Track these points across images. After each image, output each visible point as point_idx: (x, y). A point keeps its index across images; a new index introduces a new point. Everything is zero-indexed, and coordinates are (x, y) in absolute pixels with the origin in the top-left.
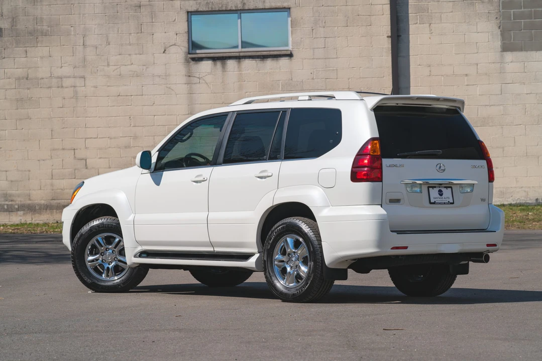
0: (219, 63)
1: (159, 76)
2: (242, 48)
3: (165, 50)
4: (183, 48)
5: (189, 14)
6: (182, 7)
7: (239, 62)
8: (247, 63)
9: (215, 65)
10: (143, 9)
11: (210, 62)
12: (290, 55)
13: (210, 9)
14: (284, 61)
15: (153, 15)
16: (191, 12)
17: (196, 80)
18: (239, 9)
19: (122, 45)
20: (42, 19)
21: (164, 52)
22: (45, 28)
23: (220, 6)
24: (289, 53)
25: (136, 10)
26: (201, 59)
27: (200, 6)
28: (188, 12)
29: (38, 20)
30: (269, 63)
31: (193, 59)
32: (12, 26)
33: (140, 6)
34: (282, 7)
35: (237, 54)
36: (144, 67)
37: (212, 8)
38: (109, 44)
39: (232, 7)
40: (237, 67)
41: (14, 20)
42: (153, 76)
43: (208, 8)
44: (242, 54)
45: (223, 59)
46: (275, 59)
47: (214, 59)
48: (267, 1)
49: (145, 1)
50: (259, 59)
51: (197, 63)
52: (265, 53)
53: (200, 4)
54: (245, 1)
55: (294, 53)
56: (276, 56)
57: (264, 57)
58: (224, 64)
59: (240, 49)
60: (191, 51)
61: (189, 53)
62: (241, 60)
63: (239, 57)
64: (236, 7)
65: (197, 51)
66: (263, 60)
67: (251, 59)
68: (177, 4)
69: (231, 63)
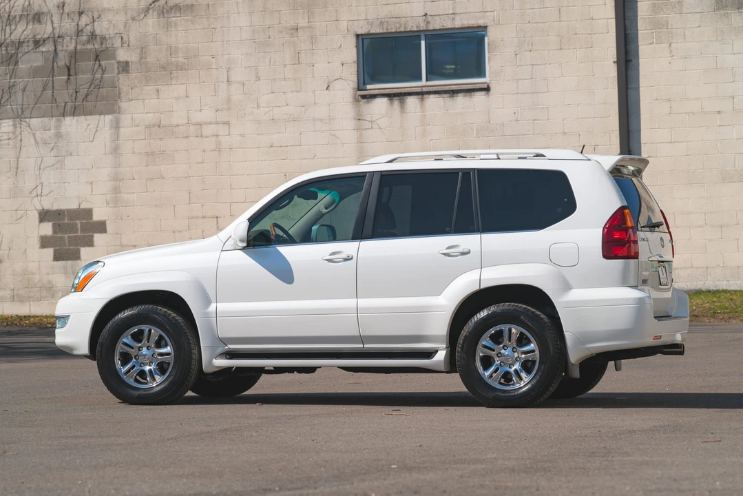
0: (396, 102)
1: (321, 120)
2: (427, 80)
3: (328, 86)
4: (351, 83)
5: (360, 38)
6: (349, 29)
7: (422, 99)
8: (432, 100)
9: (391, 104)
10: (301, 33)
11: (385, 100)
12: (487, 89)
13: (385, 31)
14: (479, 96)
15: (313, 40)
16: (362, 35)
17: (368, 125)
18: (422, 29)
19: (274, 80)
20: (177, 49)
21: (327, 89)
22: (181, 60)
23: (398, 26)
24: (485, 86)
25: (292, 34)
26: (374, 96)
27: (371, 27)
28: (358, 36)
29: (172, 51)
30: (460, 99)
31: (364, 97)
32: (141, 59)
33: (297, 29)
34: (476, 25)
35: (419, 90)
36: (303, 109)
37: (387, 29)
38: (259, 80)
39: (412, 26)
40: (419, 106)
41: (143, 50)
42: (314, 119)
43: (383, 29)
44: (425, 89)
45: (401, 96)
46: (468, 94)
47: (390, 96)
48: (457, 18)
49: (303, 22)
50: (448, 95)
51: (368, 102)
52: (454, 88)
53: (372, 24)
54: (429, 18)
55: (492, 86)
56: (469, 91)
57: (453, 93)
58: (402, 103)
59: (423, 82)
60: (361, 87)
61: (359, 89)
62: (425, 96)
63: (421, 94)
64: (417, 27)
65: (369, 87)
66: (452, 96)
67: (437, 96)
68: (344, 25)
69: (412, 101)
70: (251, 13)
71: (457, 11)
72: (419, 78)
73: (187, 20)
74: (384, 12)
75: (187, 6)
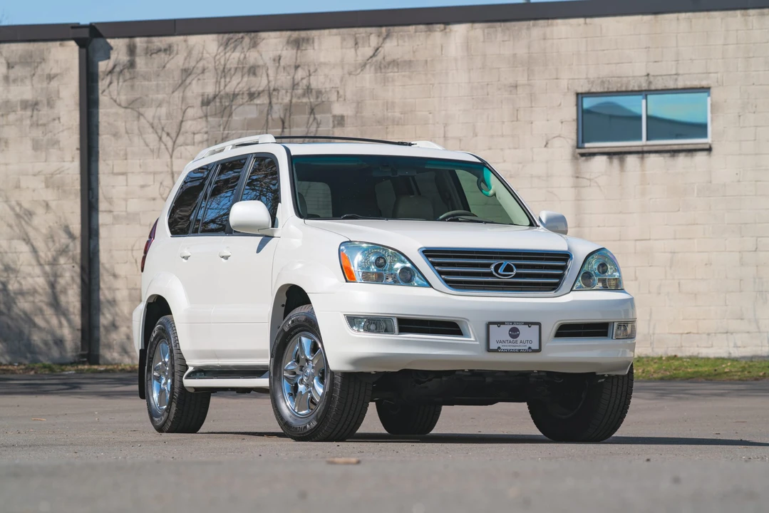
0: (616, 161)
1: (539, 177)
2: (648, 139)
3: (547, 143)
4: (570, 141)
5: (580, 96)
6: (570, 87)
7: (642, 158)
8: (652, 159)
9: (611, 162)
10: (520, 90)
11: (604, 158)
12: (709, 150)
13: (606, 90)
14: (701, 157)
15: (532, 97)
16: (582, 94)
17: (585, 182)
18: (644, 89)
19: (492, 136)
20: (393, 103)
21: (545, 146)
22: (397, 115)
23: (619, 85)
24: (707, 147)
25: (511, 91)
26: (594, 154)
27: (592, 86)
28: (578, 94)
29: (389, 105)
30: (682, 160)
31: (583, 155)
32: (357, 112)
33: (516, 87)
34: (699, 86)
35: (640, 149)
36: (520, 166)
37: (608, 88)
38: (476, 136)
39: (634, 86)
40: (639, 165)
41: (359, 105)
42: (532, 176)
43: (604, 88)
44: (645, 149)
45: (621, 154)
46: (690, 154)
47: (610, 154)
48: (680, 78)
49: (522, 80)
50: (668, 154)
51: (587, 160)
52: (676, 148)
53: (593, 82)
54: (651, 79)
55: (714, 147)
56: (691, 151)
57: (674, 152)
58: (622, 162)
59: (644, 141)
60: (580, 145)
61: (578, 147)
62: (646, 155)
63: (642, 153)
64: (639, 87)
65: (587, 145)
66: (673, 156)
67: (657, 155)
68: (564, 83)
69: (631, 160)
70: (470, 70)
71: (681, 72)
72: (640, 138)
73: (404, 76)
74: (605, 71)
75: (405, 61)
